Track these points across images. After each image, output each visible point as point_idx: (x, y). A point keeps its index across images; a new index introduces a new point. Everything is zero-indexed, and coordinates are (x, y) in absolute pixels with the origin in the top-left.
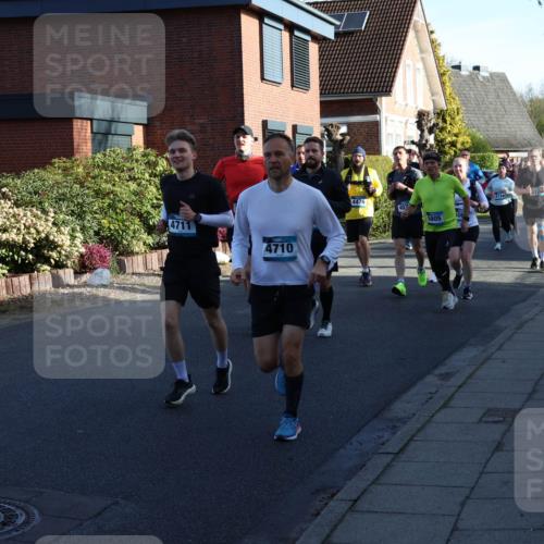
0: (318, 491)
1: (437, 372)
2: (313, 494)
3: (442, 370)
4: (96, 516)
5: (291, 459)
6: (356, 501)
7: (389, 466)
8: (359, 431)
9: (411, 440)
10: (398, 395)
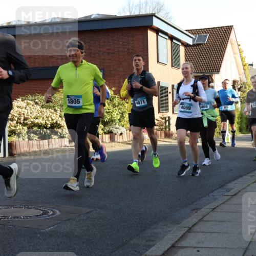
0: (194, 210)
1: (248, 175)
2: (192, 210)
3: (252, 174)
4: (86, 214)
5: (180, 199)
6: (214, 209)
7: (229, 199)
8: (213, 192)
9: (240, 191)
10: (230, 181)
